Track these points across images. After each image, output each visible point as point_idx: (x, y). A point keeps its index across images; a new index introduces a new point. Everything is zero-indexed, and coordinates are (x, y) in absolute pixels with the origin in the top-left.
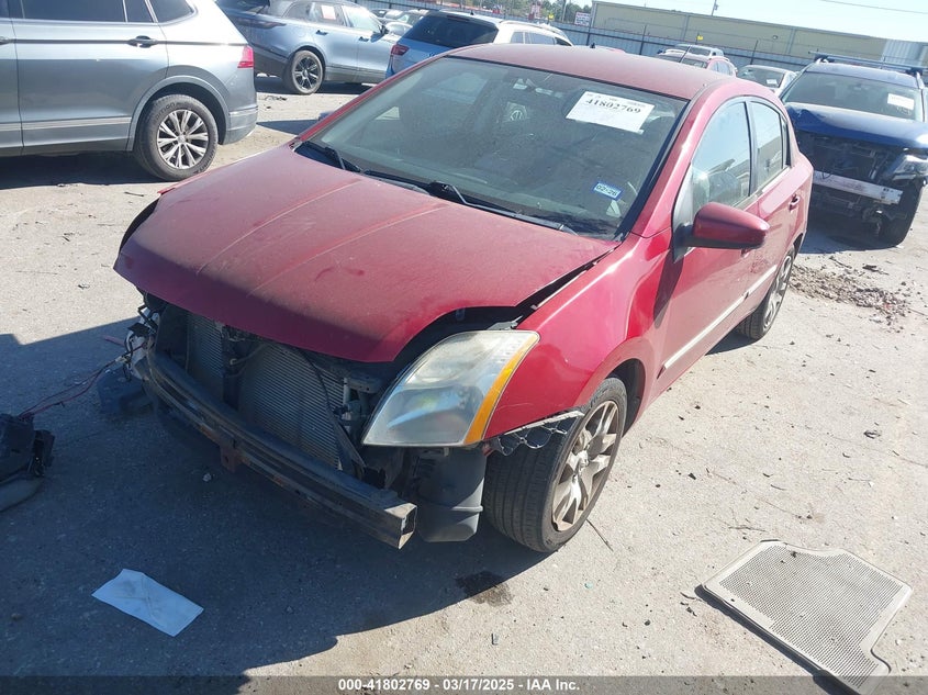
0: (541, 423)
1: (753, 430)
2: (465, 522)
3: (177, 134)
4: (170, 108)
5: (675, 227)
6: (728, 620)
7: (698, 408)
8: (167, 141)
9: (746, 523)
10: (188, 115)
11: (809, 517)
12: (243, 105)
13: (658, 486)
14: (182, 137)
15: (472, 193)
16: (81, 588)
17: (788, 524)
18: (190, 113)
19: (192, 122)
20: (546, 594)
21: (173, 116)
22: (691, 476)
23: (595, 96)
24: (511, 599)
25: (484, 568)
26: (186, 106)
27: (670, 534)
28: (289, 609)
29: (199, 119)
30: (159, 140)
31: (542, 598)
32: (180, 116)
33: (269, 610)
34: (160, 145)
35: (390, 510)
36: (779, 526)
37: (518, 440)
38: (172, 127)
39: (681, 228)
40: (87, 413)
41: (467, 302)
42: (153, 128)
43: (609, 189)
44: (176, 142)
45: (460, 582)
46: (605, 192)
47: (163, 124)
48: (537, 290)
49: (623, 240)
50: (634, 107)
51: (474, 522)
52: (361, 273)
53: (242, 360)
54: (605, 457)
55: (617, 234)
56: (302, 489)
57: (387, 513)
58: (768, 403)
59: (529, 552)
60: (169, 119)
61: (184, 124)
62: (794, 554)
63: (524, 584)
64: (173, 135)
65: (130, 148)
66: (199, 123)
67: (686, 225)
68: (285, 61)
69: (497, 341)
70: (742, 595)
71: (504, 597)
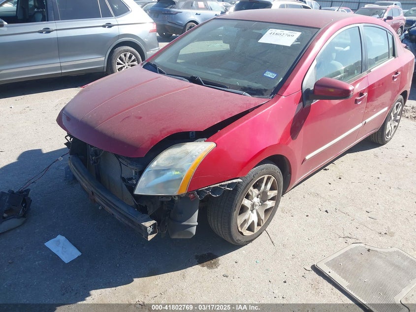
0: (218, 185)
1: (367, 189)
2: (188, 229)
3: (124, 63)
4: (121, 52)
5: (304, 90)
6: (325, 282)
7: (340, 178)
8: (120, 66)
9: (349, 236)
10: (128, 54)
11: (385, 234)
12: (152, 48)
13: (307, 216)
14: (127, 64)
15: (209, 80)
16: (38, 252)
17: (372, 236)
18: (129, 53)
19: (130, 57)
20: (235, 264)
21: (122, 55)
22: (326, 211)
23: (274, 31)
24: (218, 266)
25: (210, 251)
26: (127, 51)
27: (307, 239)
28: (118, 265)
29: (134, 56)
30: (117, 66)
31: (233, 266)
32: (125, 55)
33: (110, 265)
34: (117, 68)
35: (143, 224)
36: (367, 238)
37: (206, 193)
38: (122, 60)
39: (308, 91)
40: (61, 181)
41: (181, 130)
42: (114, 61)
43: (271, 74)
44: (124, 66)
45: (197, 257)
46: (269, 76)
47: (118, 59)
48: (216, 123)
49: (272, 98)
50: (291, 34)
51: (194, 230)
52: (141, 118)
53: (97, 157)
54: (272, 201)
55: (271, 95)
56: (114, 213)
57: (143, 225)
58: (379, 176)
59: (231, 245)
60: (121, 57)
61: (127, 59)
62: (369, 250)
63: (226, 260)
64: (123, 63)
65: (105, 70)
66: (133, 57)
67: (311, 89)
68: (182, 28)
69: (194, 147)
70: (335, 270)
71: (216, 265)
